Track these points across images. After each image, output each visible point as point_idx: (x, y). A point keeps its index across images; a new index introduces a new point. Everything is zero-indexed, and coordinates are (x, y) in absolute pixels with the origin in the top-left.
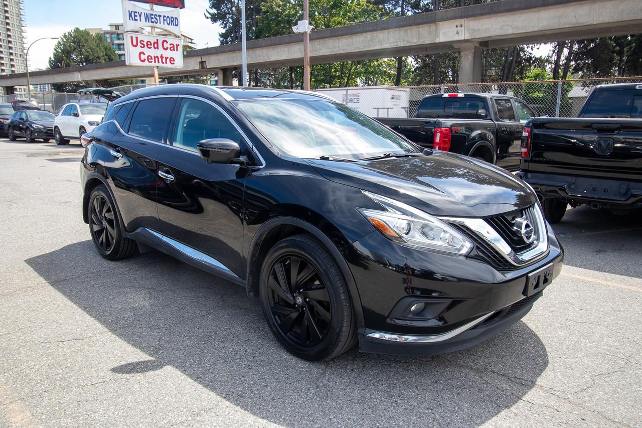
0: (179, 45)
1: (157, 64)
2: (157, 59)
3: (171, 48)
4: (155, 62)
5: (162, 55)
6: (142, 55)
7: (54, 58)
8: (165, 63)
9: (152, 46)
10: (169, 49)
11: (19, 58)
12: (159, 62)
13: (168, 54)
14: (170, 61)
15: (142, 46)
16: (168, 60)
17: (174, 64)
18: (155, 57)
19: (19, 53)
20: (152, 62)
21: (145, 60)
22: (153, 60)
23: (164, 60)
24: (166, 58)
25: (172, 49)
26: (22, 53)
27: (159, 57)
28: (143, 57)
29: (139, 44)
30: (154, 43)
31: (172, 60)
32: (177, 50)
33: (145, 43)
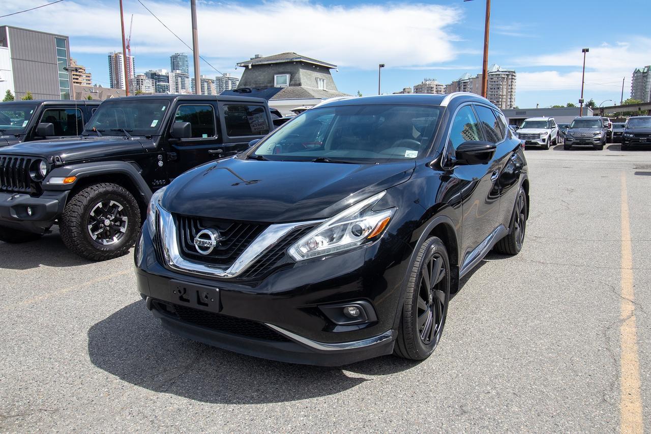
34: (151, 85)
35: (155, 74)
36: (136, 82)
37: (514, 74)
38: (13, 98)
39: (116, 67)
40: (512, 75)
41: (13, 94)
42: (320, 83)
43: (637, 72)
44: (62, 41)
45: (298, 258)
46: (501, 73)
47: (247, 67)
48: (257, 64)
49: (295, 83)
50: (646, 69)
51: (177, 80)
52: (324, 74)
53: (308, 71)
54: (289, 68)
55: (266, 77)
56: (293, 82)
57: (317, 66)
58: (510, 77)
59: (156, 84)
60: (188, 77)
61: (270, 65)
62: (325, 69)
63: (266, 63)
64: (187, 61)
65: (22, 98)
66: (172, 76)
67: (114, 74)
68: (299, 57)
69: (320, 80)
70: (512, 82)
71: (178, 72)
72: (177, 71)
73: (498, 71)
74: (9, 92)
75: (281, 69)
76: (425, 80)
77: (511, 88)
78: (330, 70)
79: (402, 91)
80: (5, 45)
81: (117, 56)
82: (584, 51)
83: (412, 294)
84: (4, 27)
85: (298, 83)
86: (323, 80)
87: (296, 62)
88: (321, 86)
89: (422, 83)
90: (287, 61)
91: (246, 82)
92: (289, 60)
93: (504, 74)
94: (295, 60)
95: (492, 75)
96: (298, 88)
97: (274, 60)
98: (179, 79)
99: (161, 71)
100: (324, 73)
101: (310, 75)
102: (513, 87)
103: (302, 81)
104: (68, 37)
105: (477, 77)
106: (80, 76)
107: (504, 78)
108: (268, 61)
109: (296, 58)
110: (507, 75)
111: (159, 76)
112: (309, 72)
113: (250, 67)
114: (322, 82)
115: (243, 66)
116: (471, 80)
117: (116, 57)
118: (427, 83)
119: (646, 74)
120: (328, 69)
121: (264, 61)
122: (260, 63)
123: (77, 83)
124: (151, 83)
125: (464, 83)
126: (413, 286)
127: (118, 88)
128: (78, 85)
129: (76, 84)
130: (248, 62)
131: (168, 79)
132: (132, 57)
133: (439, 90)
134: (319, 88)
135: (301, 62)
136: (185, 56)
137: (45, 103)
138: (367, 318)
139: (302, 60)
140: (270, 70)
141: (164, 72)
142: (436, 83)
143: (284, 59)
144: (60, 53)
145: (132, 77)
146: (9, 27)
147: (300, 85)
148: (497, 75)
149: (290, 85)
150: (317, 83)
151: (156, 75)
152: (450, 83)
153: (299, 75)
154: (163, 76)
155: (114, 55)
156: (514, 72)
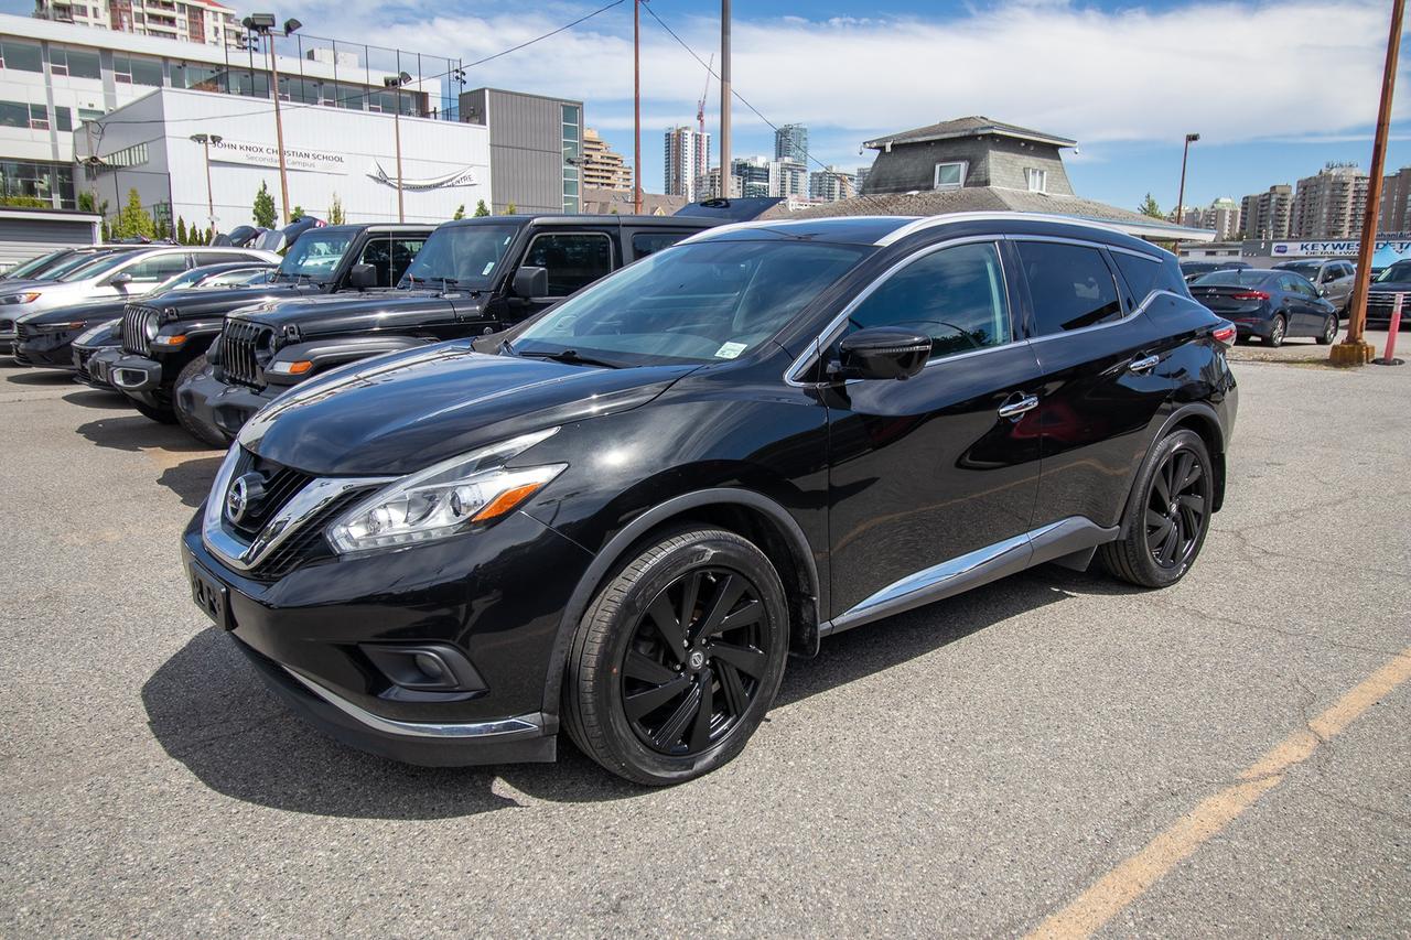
34: (735, 187)
35: (744, 166)
36: (708, 182)
38: (487, 214)
39: (676, 154)
41: (489, 206)
42: (1034, 181)
44: (572, 110)
45: (346, 546)
47: (882, 149)
48: (903, 142)
49: (978, 180)
51: (783, 175)
52: (1045, 160)
53: (1007, 155)
54: (967, 149)
55: (920, 169)
56: (972, 179)
57: (1028, 143)
59: (744, 183)
60: (804, 171)
61: (928, 143)
62: (1049, 150)
63: (920, 140)
64: (805, 139)
65: (503, 213)
66: (774, 168)
67: (672, 168)
68: (991, 125)
69: (1034, 172)
71: (787, 160)
72: (786, 158)
74: (482, 204)
75: (950, 153)
76: (1328, 166)
78: (1060, 151)
79: (1268, 191)
80: (483, 122)
81: (680, 135)
83: (597, 647)
84: (483, 90)
85: (983, 179)
86: (1042, 173)
87: (983, 135)
88: (1035, 186)
89: (1321, 172)
90: (963, 134)
91: (879, 180)
92: (967, 133)
94: (980, 132)
96: (982, 190)
97: (938, 133)
98: (789, 174)
99: (755, 159)
100: (1044, 157)
101: (1011, 163)
103: (992, 176)
104: (582, 104)
106: (613, 172)
108: (924, 135)
109: (982, 128)
111: (751, 168)
112: (1009, 156)
113: (888, 149)
114: (1038, 178)
115: (875, 148)
117: (678, 135)
118: (1334, 172)
120: (1056, 147)
121: (918, 136)
122: (909, 141)
123: (608, 185)
124: (735, 183)
126: (603, 630)
127: (677, 193)
128: (610, 188)
129: (605, 188)
130: (886, 139)
131: (768, 175)
132: (705, 135)
133: (1364, 188)
134: (1031, 190)
135: (993, 136)
136: (801, 129)
137: (536, 221)
138: (456, 683)
139: (995, 131)
140: (929, 154)
141: (760, 162)
142: (1356, 172)
143: (958, 131)
144: (569, 132)
145: (704, 172)
146: (491, 90)
147: (987, 183)
149: (965, 185)
150: (1027, 181)
151: (746, 168)
153: (987, 163)
154: (759, 169)
155: (674, 132)
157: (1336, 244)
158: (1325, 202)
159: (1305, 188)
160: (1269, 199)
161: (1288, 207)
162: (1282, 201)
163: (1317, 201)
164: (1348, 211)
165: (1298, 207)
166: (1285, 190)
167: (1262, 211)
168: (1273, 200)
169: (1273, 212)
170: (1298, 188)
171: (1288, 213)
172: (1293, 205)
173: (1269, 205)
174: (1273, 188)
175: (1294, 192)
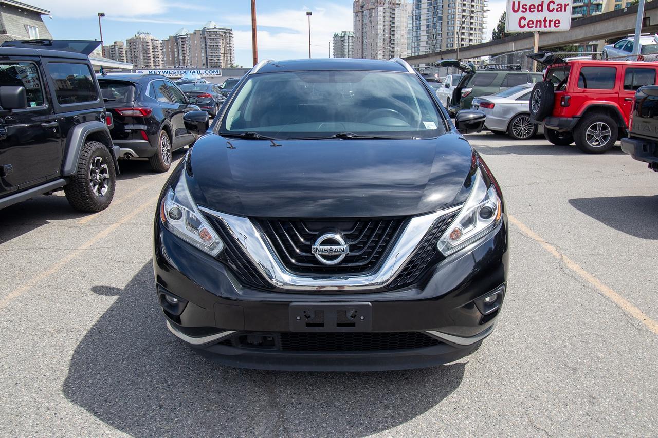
0: (568, 4)
1: (538, 29)
2: (539, 23)
3: (557, 9)
4: (536, 27)
5: (545, 18)
6: (523, 20)
7: (498, 29)
8: (548, 26)
9: (536, 10)
10: (555, 10)
11: (478, 32)
12: (540, 27)
13: (554, 16)
14: (555, 23)
15: (524, 10)
16: (552, 23)
17: (558, 26)
18: (537, 21)
19: (478, 27)
20: (532, 27)
21: (525, 25)
22: (534, 25)
23: (547, 24)
24: (550, 21)
25: (559, 9)
26: (481, 27)
27: (542, 21)
28: (523, 22)
29: (521, 9)
30: (539, 5)
31: (557, 23)
32: (565, 11)
33: (528, 7)
37: (231, 32)
40: (230, 33)
42: (32, 32)
43: (336, 36)
46: (218, 30)
50: (343, 34)
52: (35, 21)
53: (12, 16)
57: (23, 10)
58: (228, 35)
62: (35, 15)
69: (31, 28)
70: (230, 40)
73: (215, 28)
76: (138, 33)
77: (230, 47)
78: (42, 16)
79: (113, 44)
82: (308, 14)
86: (35, 28)
88: (33, 35)
89: (136, 36)
93: (222, 32)
95: (210, 32)
96: (3, 36)
101: (16, 21)
102: (231, 45)
103: (7, 28)
105: (195, 34)
107: (222, 35)
110: (224, 32)
114: (34, 31)
116: (189, 36)
118: (141, 36)
119: (343, 39)
120: (38, 14)
125: (182, 38)
133: (156, 45)
142: (151, 37)
147: (4, 32)
148: (214, 32)
150: (28, 32)
152: (167, 38)
156: (231, 30)
157: (164, 71)
158: (140, 51)
159: (130, 43)
160: (115, 48)
161: (124, 53)
162: (120, 49)
163: (137, 50)
164: (152, 56)
165: (129, 53)
166: (121, 44)
167: (112, 54)
168: (117, 49)
169: (118, 55)
170: (127, 43)
171: (125, 55)
172: (126, 51)
173: (115, 51)
174: (115, 43)
175: (125, 45)
